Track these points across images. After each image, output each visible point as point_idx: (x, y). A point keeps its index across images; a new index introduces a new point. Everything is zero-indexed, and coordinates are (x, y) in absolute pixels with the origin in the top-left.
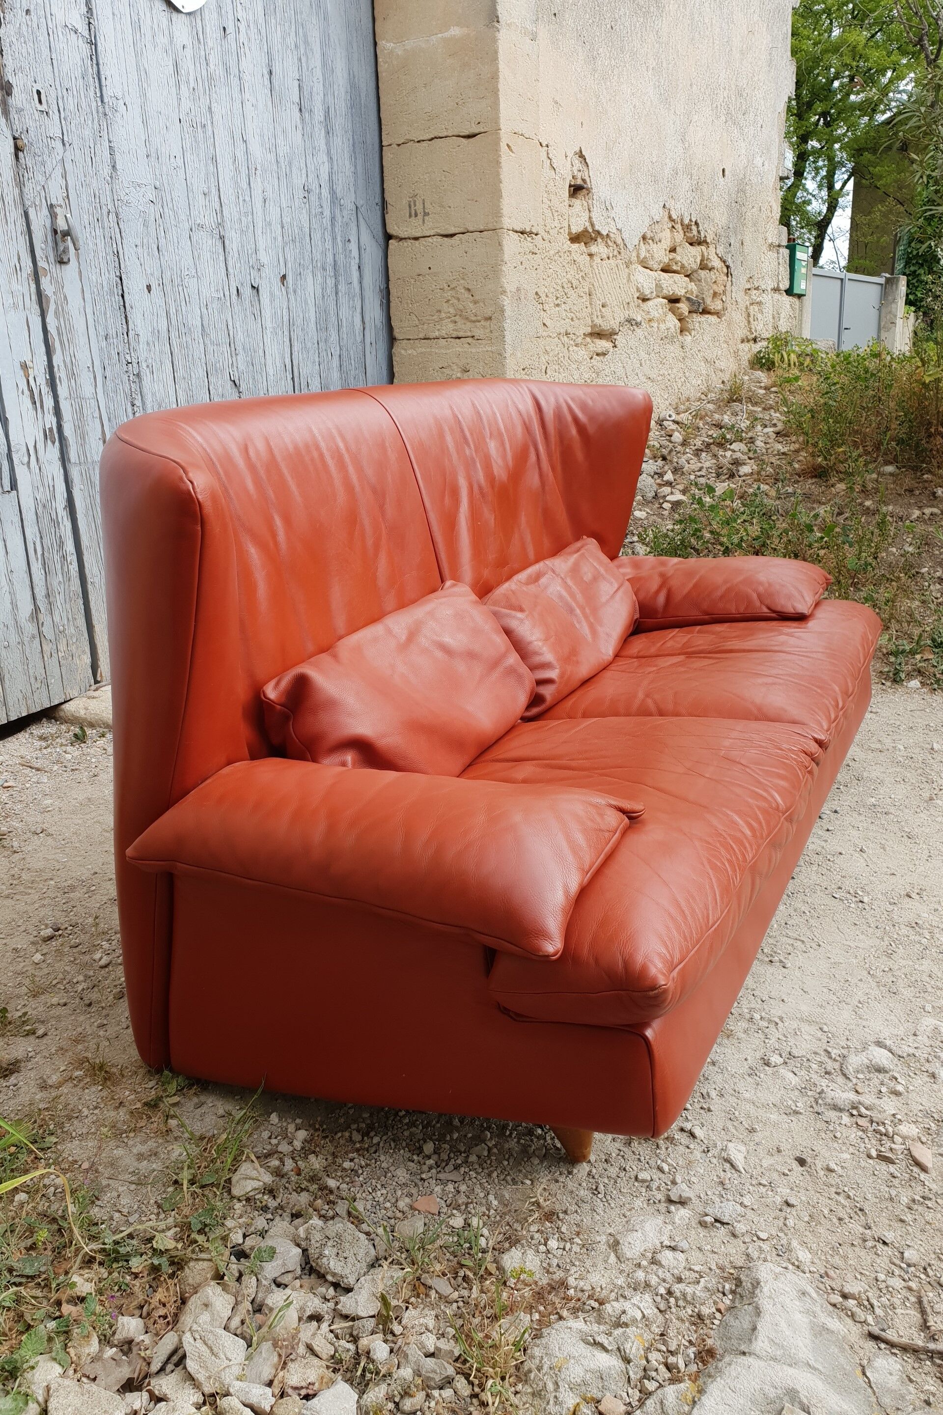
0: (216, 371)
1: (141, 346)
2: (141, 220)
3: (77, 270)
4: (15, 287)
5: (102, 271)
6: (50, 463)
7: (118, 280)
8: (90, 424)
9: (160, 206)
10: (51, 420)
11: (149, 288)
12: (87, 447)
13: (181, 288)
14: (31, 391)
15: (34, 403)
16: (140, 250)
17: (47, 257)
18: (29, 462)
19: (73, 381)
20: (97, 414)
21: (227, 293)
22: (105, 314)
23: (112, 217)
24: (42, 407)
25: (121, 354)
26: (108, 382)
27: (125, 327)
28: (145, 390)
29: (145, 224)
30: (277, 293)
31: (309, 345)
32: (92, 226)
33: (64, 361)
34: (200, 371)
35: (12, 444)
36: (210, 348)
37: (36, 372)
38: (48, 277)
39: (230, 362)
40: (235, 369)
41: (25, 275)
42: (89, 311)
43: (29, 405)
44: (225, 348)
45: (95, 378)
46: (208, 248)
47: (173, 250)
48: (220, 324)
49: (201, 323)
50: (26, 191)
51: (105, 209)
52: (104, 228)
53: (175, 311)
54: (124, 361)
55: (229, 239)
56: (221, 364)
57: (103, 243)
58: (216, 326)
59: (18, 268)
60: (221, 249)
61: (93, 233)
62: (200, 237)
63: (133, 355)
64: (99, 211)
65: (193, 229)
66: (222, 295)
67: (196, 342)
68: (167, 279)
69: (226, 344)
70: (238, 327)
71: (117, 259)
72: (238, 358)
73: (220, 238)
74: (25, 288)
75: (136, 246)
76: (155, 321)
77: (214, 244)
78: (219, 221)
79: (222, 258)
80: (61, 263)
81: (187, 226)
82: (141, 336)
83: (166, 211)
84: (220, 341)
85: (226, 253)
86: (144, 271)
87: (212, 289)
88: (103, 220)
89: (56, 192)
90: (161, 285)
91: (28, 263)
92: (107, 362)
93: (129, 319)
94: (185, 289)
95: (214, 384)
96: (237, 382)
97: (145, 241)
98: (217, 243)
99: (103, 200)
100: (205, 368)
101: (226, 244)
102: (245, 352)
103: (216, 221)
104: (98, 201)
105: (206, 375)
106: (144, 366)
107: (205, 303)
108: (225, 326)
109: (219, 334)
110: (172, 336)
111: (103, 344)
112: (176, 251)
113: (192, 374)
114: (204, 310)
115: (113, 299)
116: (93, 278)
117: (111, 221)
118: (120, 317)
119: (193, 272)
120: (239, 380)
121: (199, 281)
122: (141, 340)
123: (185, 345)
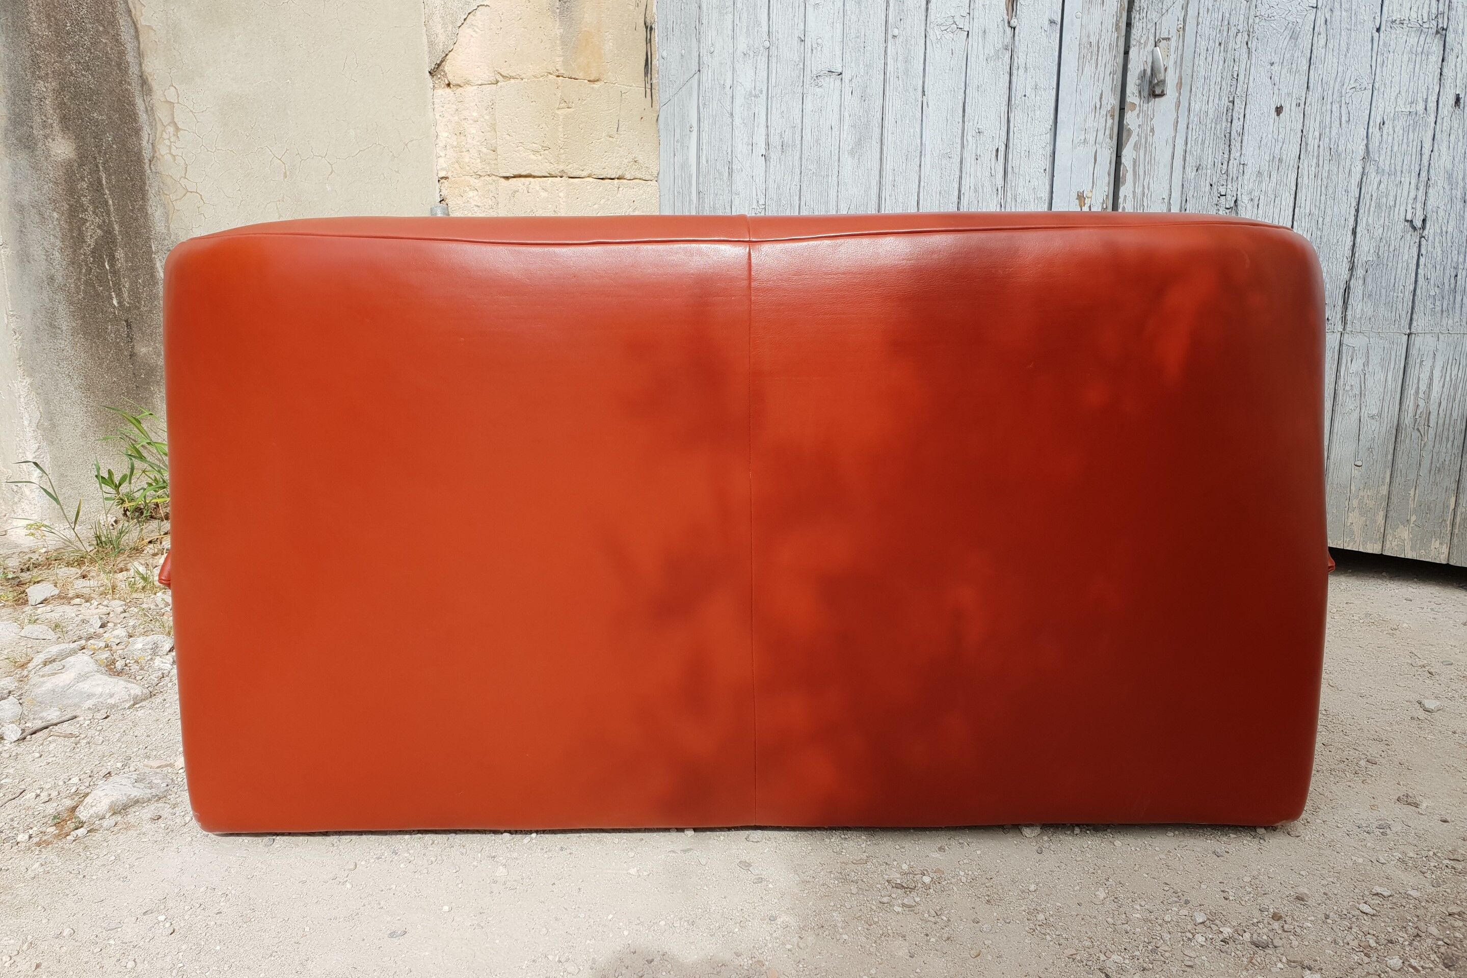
0: (1378, 206)
1: (1246, 177)
2: (1286, 33)
3: (1175, 100)
4: (1090, 123)
5: (1211, 98)
7: (1231, 104)
11: (1279, 110)
13: (1335, 107)
16: (1276, 67)
17: (1140, 92)
21: (1432, 105)
22: (1203, 143)
23: (1242, 38)
25: (1215, 187)
27: (1226, 156)
29: (1294, 36)
32: (1210, 51)
33: (1134, 192)
36: (1373, 177)
37: (1093, 202)
38: (1137, 112)
39: (1412, 195)
40: (1419, 206)
41: (1103, 112)
42: (1180, 141)
44: (1409, 179)
45: (1169, 210)
46: (1408, 49)
47: (1335, 60)
48: (1405, 146)
49: (1363, 147)
50: (1134, 31)
51: (1233, 30)
52: (1226, 51)
53: (1317, 134)
54: (1216, 193)
55: (1455, 31)
56: (1391, 198)
57: (1220, 67)
58: (1395, 149)
59: (1098, 106)
60: (1435, 47)
61: (1210, 59)
62: (1393, 36)
63: (1229, 186)
64: (1225, 33)
65: (1383, 29)
66: (1420, 107)
67: (1347, 171)
68: (1314, 97)
69: (1410, 172)
70: (1444, 149)
71: (1234, 82)
72: (1431, 191)
73: (1437, 32)
74: (1104, 125)
75: (1272, 64)
76: (1278, 147)
77: (1421, 42)
78: (1441, 9)
79: (1435, 58)
80: (1156, 96)
81: (1371, 26)
82: (1250, 165)
83: (1337, 13)
84: (1399, 168)
85: (1447, 50)
86: (1276, 91)
87: (1401, 102)
88: (1227, 43)
89: (1169, 25)
90: (1302, 105)
91: (1112, 101)
92: (1190, 194)
93: (1233, 147)
94: (1344, 106)
95: (1367, 224)
96: (1418, 223)
97: (1287, 56)
98: (1428, 40)
99: (1233, 21)
100: (1354, 204)
101: (1447, 39)
102: (1450, 184)
103: (1434, 11)
104: (1226, 23)
105: (1353, 212)
106: (1245, 199)
107: (1379, 120)
108: (1414, 150)
109: (1399, 159)
110: (1304, 164)
111: (1191, 174)
112: (1342, 60)
113: (1329, 211)
114: (1374, 130)
115: (1218, 127)
116: (1196, 106)
117: (1238, 43)
118: (1223, 146)
119: (1366, 82)
120: (1424, 221)
121: (1375, 93)
122: (1248, 171)
123: (1325, 175)
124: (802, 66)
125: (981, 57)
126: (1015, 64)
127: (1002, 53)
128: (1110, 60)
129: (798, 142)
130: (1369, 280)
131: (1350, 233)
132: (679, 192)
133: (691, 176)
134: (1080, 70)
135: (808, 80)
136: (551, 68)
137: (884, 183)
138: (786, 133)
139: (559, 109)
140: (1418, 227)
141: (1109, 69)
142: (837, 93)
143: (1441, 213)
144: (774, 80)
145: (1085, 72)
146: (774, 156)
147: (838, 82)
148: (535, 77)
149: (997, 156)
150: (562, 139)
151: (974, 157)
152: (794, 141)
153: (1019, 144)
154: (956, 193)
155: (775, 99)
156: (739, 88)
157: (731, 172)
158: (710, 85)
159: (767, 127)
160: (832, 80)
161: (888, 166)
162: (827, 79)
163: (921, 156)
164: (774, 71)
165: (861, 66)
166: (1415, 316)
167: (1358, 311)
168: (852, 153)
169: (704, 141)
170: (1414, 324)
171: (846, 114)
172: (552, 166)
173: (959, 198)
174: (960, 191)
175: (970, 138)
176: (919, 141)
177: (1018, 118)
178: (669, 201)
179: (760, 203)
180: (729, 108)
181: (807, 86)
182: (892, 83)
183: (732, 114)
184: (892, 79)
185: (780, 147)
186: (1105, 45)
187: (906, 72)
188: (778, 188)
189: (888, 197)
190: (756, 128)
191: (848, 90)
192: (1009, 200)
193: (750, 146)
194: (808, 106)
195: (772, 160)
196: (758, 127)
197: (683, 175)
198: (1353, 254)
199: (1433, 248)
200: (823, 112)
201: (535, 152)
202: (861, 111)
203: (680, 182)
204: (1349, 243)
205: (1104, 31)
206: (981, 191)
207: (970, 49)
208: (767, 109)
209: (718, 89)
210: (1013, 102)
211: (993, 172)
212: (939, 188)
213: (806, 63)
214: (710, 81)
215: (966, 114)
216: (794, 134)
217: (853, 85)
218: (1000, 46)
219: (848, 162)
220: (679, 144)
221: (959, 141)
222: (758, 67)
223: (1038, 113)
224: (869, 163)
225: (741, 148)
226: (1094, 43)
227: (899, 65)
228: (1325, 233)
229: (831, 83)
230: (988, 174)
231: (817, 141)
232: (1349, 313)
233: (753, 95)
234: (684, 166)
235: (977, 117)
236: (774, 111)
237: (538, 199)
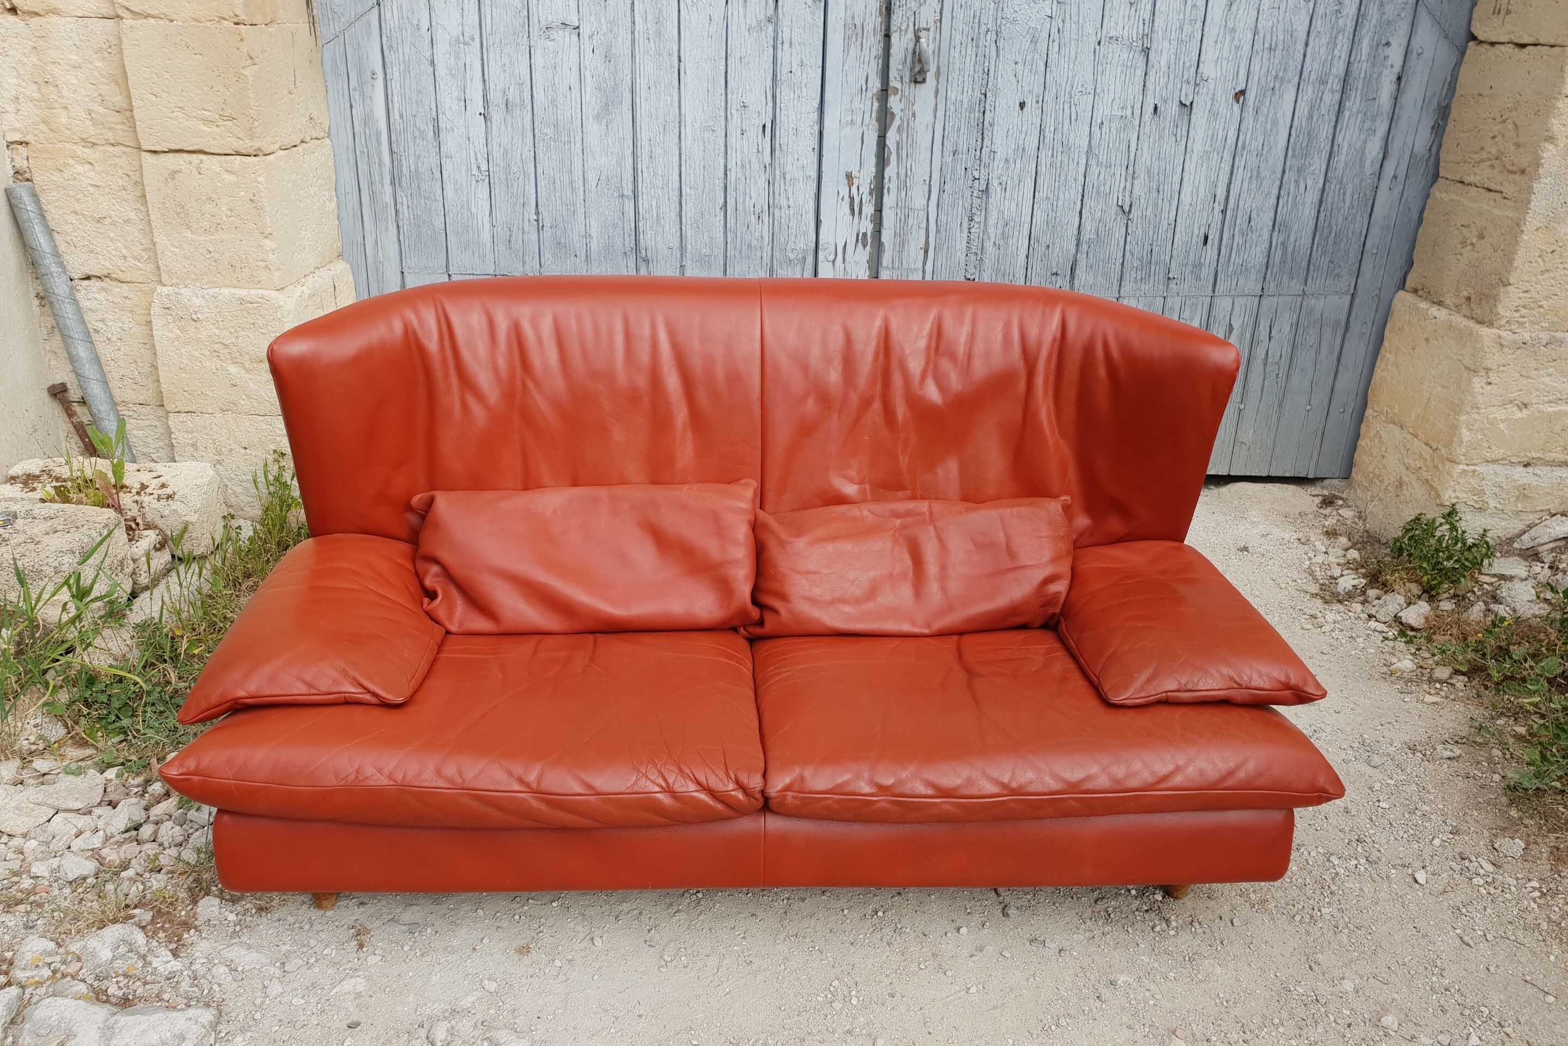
0: (1098, 193)
1: (996, 163)
2: (1028, 36)
3: (934, 88)
4: (857, 104)
5: (965, 89)
6: (857, 263)
7: (983, 97)
8: (914, 233)
9: (1060, 20)
10: (867, 226)
11: (1022, 105)
12: (905, 254)
13: (1067, 106)
14: (852, 199)
15: (852, 210)
16: (1019, 67)
17: (901, 78)
18: (834, 261)
19: (903, 193)
20: (924, 225)
21: (1137, 112)
22: (959, 130)
23: (991, 36)
24: (860, 213)
25: (969, 170)
26: (945, 196)
27: (980, 143)
28: (990, 207)
29: (1034, 41)
30: (1223, 110)
31: (1265, 173)
32: (964, 45)
33: (898, 173)
34: (1073, 192)
35: (821, 242)
36: (1094, 169)
37: (862, 181)
38: (899, 96)
39: (1122, 185)
40: (1127, 194)
41: (869, 95)
42: (939, 128)
43: (848, 211)
44: (1120, 171)
45: (930, 191)
46: (1121, 62)
47: (1066, 66)
48: (1117, 144)
49: (1087, 143)
50: (894, 17)
51: (984, 28)
52: (977, 47)
53: (1052, 129)
54: (970, 177)
55: (1156, 51)
56: (1107, 187)
57: (973, 61)
58: (1111, 146)
59: (864, 89)
60: (1141, 63)
61: (963, 53)
62: (1110, 51)
63: (982, 171)
64: (976, 30)
65: (1102, 43)
66: (1129, 113)
67: (1075, 162)
68: (1049, 97)
69: (1121, 165)
70: (1145, 149)
71: (985, 76)
72: (1136, 182)
73: (1143, 50)
74: (868, 106)
75: (1016, 63)
76: (1022, 138)
77: (1131, 58)
78: (1146, 31)
79: (1140, 72)
80: (916, 82)
81: (1093, 40)
82: (999, 153)
83: (1067, 24)
84: (1113, 163)
85: (1149, 66)
86: (1020, 88)
87: (1115, 107)
88: (978, 39)
89: (927, 16)
90: (1041, 102)
91: (875, 84)
92: (949, 176)
93: (985, 136)
94: (1073, 107)
95: (1090, 208)
96: (1127, 208)
97: (1029, 57)
98: (1136, 56)
99: (984, 20)
100: (1081, 191)
101: (1150, 57)
102: (1149, 177)
103: (1141, 32)
104: (977, 20)
105: (1080, 197)
106: (995, 183)
107: (1099, 121)
108: (1125, 147)
109: (1113, 155)
110: (1043, 154)
111: (949, 159)
112: (1071, 66)
113: (1061, 196)
114: (1096, 129)
115: (972, 116)
116: (952, 96)
117: (988, 40)
118: (976, 134)
119: (1090, 88)
120: (1131, 206)
121: (1097, 98)
122: (998, 157)
123: (1058, 164)
124: (526, 14)
125: (743, 26)
126: (780, 38)
127: (765, 25)
128: (873, 43)
129: (528, 101)
130: (1091, 255)
131: (1077, 215)
132: (362, 152)
133: (378, 133)
134: (846, 50)
135: (535, 30)
136: (226, 12)
137: (639, 154)
138: (512, 90)
139: (244, 67)
140: (1125, 212)
141: (874, 53)
142: (575, 49)
143: (1142, 200)
144: (489, 26)
145: (851, 53)
146: (497, 116)
147: (575, 37)
148: (197, 20)
149: (764, 131)
150: (254, 108)
151: (739, 131)
152: (522, 100)
153: (786, 122)
154: (722, 169)
155: (492, 49)
156: (440, 31)
157: (437, 132)
158: (397, 22)
159: (484, 81)
160: (567, 34)
161: (643, 136)
162: (561, 33)
163: (680, 127)
164: (489, 17)
165: (603, 21)
166: (1123, 284)
167: (1083, 280)
168: (597, 118)
169: (395, 92)
170: (1122, 290)
171: (588, 74)
172: (241, 142)
173: (726, 174)
174: (726, 167)
175: (734, 112)
176: (677, 110)
177: (784, 95)
178: (348, 161)
179: (483, 169)
180: (428, 54)
181: (534, 37)
182: (641, 45)
183: (433, 63)
184: (641, 40)
185: (504, 106)
186: (869, 28)
187: (659, 34)
188: (506, 152)
189: (645, 170)
190: (469, 82)
191: (587, 47)
192: (778, 178)
193: (463, 103)
194: (538, 61)
195: (494, 121)
196: (471, 81)
197: (367, 131)
198: (1079, 233)
199: (1137, 229)
200: (559, 70)
201: (207, 121)
202: (607, 72)
203: (363, 140)
204: (1077, 224)
205: (868, 14)
206: (748, 167)
207: (730, 17)
208: (483, 60)
209: (409, 30)
210: (778, 78)
211: (760, 148)
212: (702, 162)
213: (531, 11)
214: (396, 19)
215: (729, 86)
216: (521, 92)
217: (594, 42)
218: (763, 17)
219: (594, 129)
220: (357, 94)
221: (723, 114)
222: (466, 9)
223: (804, 90)
224: (621, 132)
225: (449, 103)
226: (859, 25)
227: (649, 25)
228: (1058, 214)
229: (568, 38)
230: (755, 150)
231: (553, 101)
232: (1076, 282)
233: (461, 42)
234: (368, 119)
235: (740, 90)
236: (492, 63)
237: (219, 184)
